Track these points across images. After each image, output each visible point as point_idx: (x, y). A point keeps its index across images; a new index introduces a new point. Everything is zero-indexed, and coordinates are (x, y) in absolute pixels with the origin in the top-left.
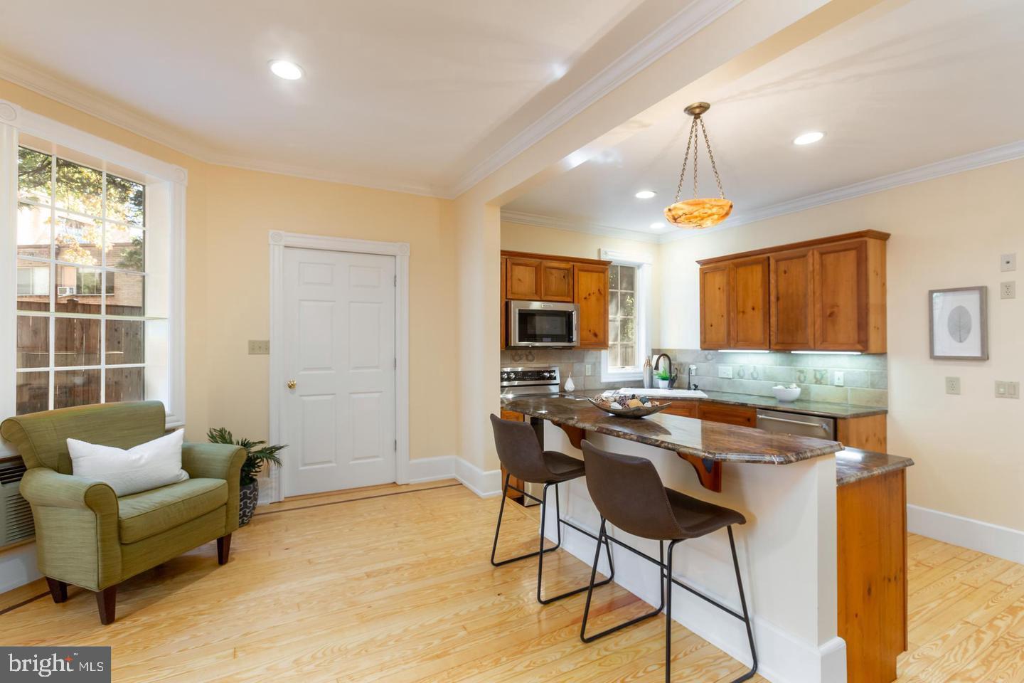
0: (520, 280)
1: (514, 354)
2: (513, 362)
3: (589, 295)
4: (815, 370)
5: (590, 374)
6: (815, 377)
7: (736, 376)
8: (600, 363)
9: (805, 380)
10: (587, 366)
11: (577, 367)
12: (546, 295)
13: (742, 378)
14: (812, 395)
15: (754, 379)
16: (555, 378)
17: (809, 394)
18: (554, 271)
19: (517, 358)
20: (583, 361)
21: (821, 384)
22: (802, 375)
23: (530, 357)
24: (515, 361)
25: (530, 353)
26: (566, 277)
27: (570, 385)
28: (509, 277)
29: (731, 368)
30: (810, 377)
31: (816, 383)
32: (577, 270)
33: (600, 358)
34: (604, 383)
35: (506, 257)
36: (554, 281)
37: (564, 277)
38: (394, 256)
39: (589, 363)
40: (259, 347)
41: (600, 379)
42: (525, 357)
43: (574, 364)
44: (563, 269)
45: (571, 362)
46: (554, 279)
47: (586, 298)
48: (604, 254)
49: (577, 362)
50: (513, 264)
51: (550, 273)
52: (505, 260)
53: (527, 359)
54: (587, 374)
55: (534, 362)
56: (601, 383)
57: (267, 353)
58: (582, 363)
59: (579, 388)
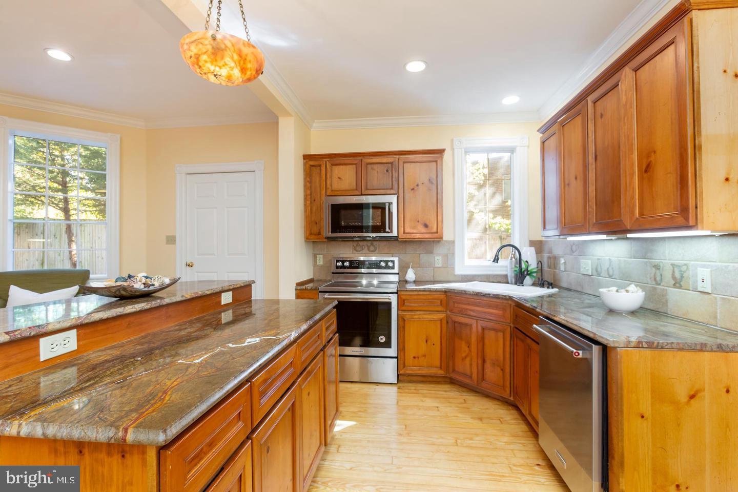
0: (339, 178)
1: (355, 245)
2: (355, 252)
3: (417, 185)
4: (672, 265)
5: (440, 265)
6: (674, 277)
7: (595, 273)
8: (453, 254)
9: (661, 279)
10: (436, 258)
11: (424, 258)
12: (367, 189)
13: (599, 275)
14: (670, 305)
15: (610, 277)
16: (393, 268)
17: (666, 303)
18: (376, 166)
19: (358, 248)
20: (431, 252)
21: (680, 287)
22: (658, 271)
23: (372, 248)
24: (357, 251)
25: (372, 244)
26: (390, 171)
27: (411, 275)
28: (328, 177)
29: (590, 262)
30: (668, 275)
31: (674, 286)
32: (401, 163)
33: (454, 249)
34: (459, 275)
35: (326, 160)
36: (376, 176)
37: (387, 171)
38: (254, 171)
39: (439, 255)
40: (171, 240)
41: (454, 271)
42: (366, 248)
43: (421, 255)
44: (387, 163)
45: (418, 253)
46: (376, 174)
47: (413, 189)
48: (458, 143)
49: (425, 253)
50: (333, 165)
51: (372, 169)
52: (325, 162)
53: (369, 249)
54: (437, 265)
55: (376, 252)
56: (456, 275)
57: (175, 244)
58: (431, 255)
59: (427, 279)
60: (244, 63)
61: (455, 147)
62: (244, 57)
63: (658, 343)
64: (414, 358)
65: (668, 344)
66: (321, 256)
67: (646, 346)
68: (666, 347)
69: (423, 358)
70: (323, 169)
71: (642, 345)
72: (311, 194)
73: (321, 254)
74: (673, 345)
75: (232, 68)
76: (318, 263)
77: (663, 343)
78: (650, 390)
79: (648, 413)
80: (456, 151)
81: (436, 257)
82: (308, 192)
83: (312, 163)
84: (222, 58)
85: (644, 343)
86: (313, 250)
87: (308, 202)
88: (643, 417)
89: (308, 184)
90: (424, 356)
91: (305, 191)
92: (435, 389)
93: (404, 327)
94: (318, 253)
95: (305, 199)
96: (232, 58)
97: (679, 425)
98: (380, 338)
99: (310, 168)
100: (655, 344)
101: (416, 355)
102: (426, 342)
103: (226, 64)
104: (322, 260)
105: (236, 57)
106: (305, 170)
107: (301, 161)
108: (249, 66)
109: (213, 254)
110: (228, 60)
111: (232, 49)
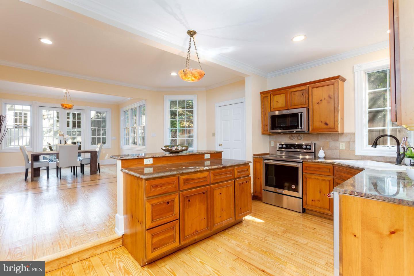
0: (277, 102)
1: (290, 136)
2: (290, 140)
3: (321, 100)
5: (344, 148)
11: (332, 144)
12: (291, 106)
16: (310, 149)
18: (296, 93)
19: (292, 138)
23: (299, 138)
25: (299, 136)
26: (304, 94)
27: (322, 154)
32: (310, 89)
33: (354, 138)
34: (359, 156)
35: (270, 93)
36: (297, 98)
37: (302, 94)
38: (243, 102)
39: (342, 142)
40: (214, 135)
41: (355, 152)
42: (296, 138)
43: (330, 142)
44: (302, 90)
45: (328, 140)
46: (296, 97)
47: (318, 103)
48: (358, 68)
49: (333, 141)
50: (274, 95)
51: (294, 94)
52: (270, 94)
53: (297, 138)
54: (341, 149)
55: (301, 140)
56: (356, 155)
57: (215, 136)
58: (337, 142)
59: (334, 157)
60: (194, 75)
61: (355, 70)
62: (193, 74)
63: (366, 194)
64: (312, 200)
65: (372, 196)
66: (273, 142)
67: (357, 194)
68: (371, 197)
69: (318, 201)
70: (269, 98)
71: (354, 193)
72: (264, 111)
73: (273, 141)
74: (376, 197)
75: (191, 78)
76: (271, 146)
77: (369, 194)
78: (360, 220)
79: (359, 234)
80: (356, 73)
81: (340, 144)
82: (263, 110)
83: (264, 96)
84: (187, 76)
85: (355, 193)
86: (269, 139)
87: (263, 115)
88: (355, 236)
89: (263, 107)
90: (319, 201)
91: (261, 110)
92: (325, 222)
93: (306, 182)
94: (271, 140)
95: (262, 114)
96: (190, 75)
97: (382, 248)
98: (292, 186)
99: (263, 99)
100: (363, 194)
101: (313, 199)
102: (320, 193)
103: (189, 78)
104: (273, 144)
105: (191, 75)
106: (261, 100)
107: (259, 95)
108: (196, 75)
109: (228, 141)
110: (189, 76)
111: (189, 73)
